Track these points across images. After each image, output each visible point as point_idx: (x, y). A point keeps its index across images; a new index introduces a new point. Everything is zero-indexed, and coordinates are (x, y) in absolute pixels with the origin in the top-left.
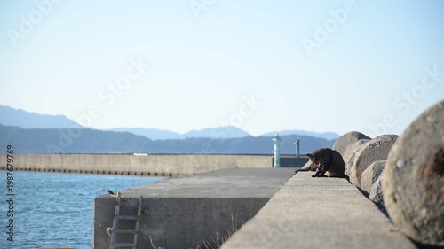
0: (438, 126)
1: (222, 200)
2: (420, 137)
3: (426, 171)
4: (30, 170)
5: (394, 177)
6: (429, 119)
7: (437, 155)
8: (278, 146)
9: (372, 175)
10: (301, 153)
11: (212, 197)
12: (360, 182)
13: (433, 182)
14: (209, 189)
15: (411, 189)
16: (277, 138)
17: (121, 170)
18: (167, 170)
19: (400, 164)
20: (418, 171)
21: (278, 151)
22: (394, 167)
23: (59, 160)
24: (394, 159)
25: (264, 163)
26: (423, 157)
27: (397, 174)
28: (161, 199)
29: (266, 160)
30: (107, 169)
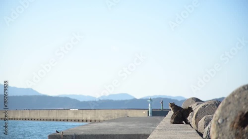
0: (241, 100)
1: (120, 135)
2: (231, 106)
3: (235, 125)
4: (12, 119)
5: (217, 128)
6: (236, 96)
7: (241, 116)
8: (151, 104)
9: (204, 123)
10: (164, 108)
11: (115, 134)
12: (197, 127)
13: (239, 131)
14: (113, 129)
15: (226, 135)
16: (151, 100)
17: (63, 119)
18: (89, 118)
19: (220, 121)
20: (230, 125)
21: (151, 107)
22: (217, 123)
23: (28, 113)
24: (217, 118)
25: (143, 113)
26: (233, 118)
27: (218, 127)
28: (85, 135)
29: (144, 112)
30: (55, 118)
